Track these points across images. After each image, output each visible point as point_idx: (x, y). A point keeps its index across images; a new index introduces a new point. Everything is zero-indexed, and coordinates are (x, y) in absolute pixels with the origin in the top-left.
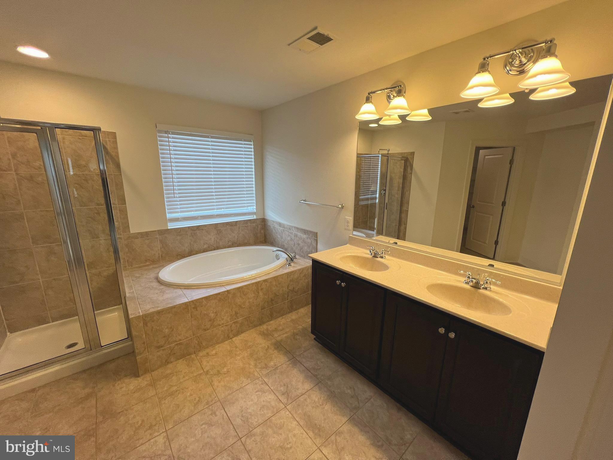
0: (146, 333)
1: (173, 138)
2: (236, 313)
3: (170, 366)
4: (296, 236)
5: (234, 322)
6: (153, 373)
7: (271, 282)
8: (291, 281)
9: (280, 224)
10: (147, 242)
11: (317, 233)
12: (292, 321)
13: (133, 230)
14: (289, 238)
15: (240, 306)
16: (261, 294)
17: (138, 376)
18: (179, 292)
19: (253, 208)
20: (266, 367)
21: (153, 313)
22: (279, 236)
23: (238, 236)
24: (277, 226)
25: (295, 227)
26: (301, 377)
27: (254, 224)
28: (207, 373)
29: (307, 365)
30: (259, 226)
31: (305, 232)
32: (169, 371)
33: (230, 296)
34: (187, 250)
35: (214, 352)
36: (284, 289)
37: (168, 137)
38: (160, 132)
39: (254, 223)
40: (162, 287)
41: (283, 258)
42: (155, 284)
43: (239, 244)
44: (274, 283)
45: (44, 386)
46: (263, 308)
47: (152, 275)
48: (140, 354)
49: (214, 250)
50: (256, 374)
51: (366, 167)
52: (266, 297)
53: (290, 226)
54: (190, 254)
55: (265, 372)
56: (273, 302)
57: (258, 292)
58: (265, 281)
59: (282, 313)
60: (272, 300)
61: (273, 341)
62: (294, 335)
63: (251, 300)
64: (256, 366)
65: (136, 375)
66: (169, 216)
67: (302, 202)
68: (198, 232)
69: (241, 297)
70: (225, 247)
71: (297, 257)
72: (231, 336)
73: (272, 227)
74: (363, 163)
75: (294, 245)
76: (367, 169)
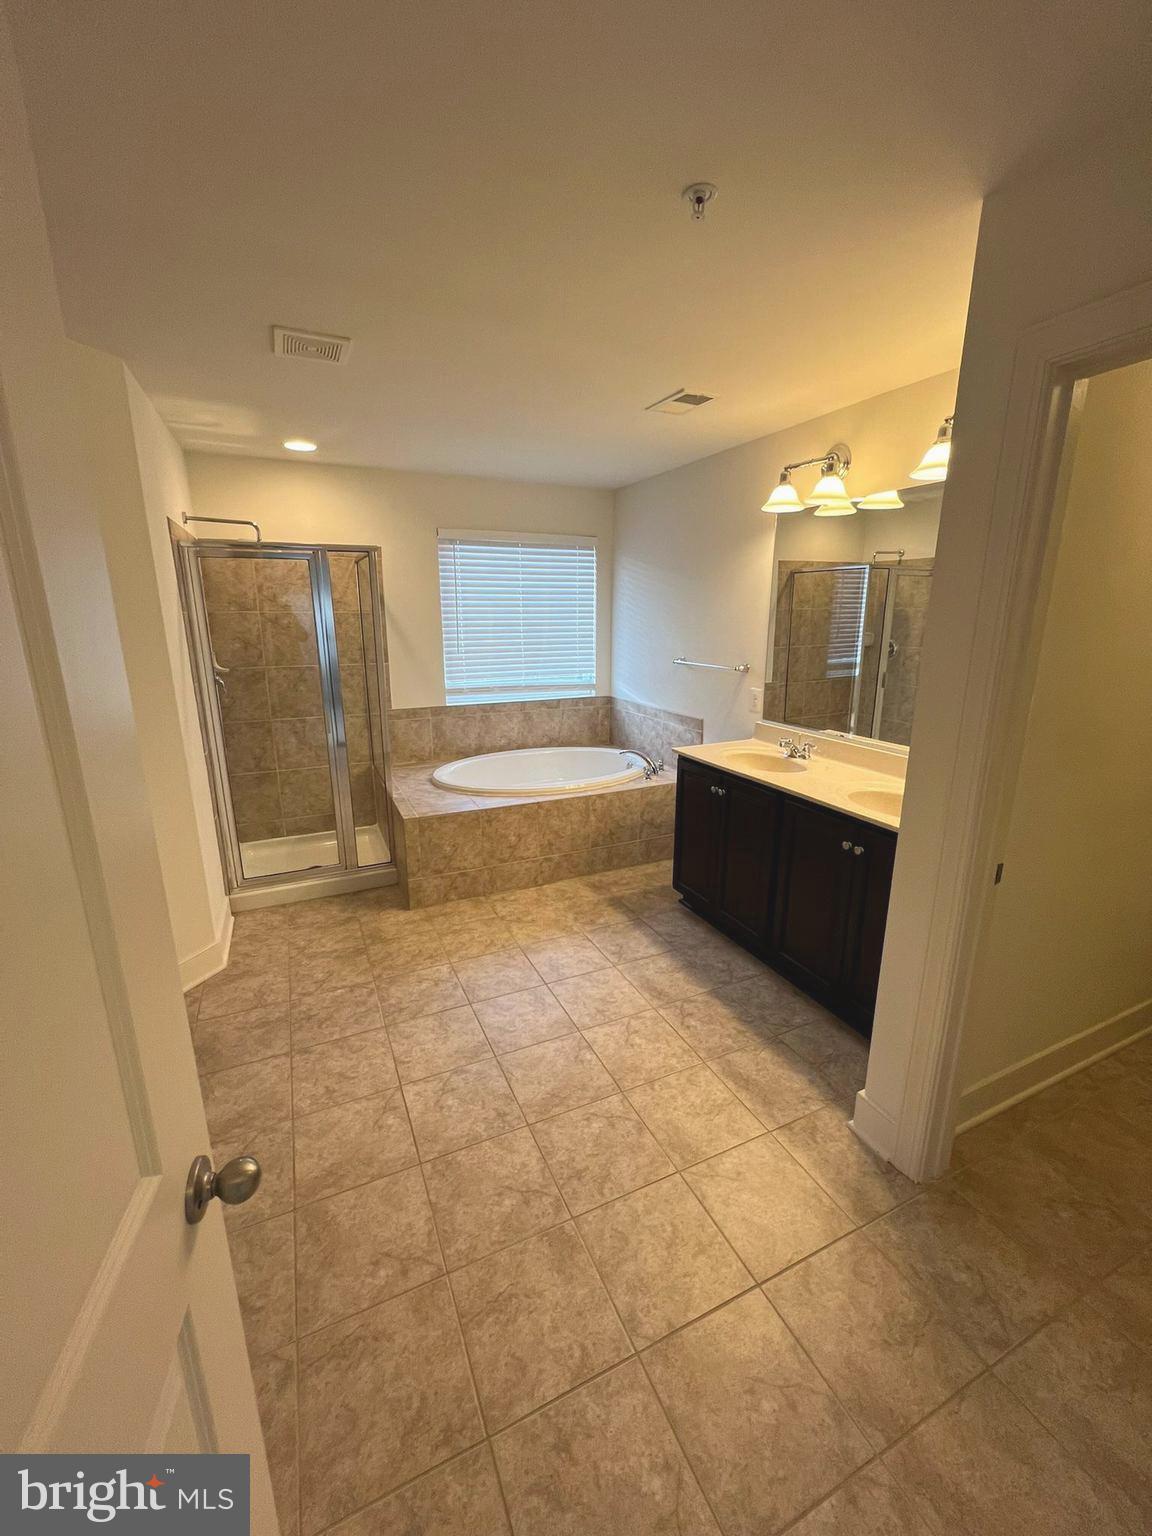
0: (421, 845)
1: (461, 550)
2: (550, 844)
3: (450, 904)
4: (666, 728)
5: (546, 859)
6: (427, 909)
7: (611, 801)
8: (647, 804)
9: (638, 707)
10: (415, 725)
11: (702, 721)
12: (646, 875)
13: (397, 704)
14: (653, 733)
15: (556, 833)
16: (592, 818)
17: (409, 909)
18: (465, 798)
19: (591, 676)
20: (592, 922)
21: (432, 818)
22: (636, 731)
23: (560, 728)
24: (632, 710)
25: (665, 712)
26: (645, 941)
27: (592, 708)
28: (503, 918)
29: (660, 929)
30: (601, 712)
31: (682, 719)
32: (449, 910)
33: (542, 812)
34: (473, 746)
35: (513, 898)
36: (635, 817)
37: (454, 550)
38: (442, 541)
39: (591, 704)
40: (440, 791)
41: (638, 766)
42: (429, 787)
43: (562, 742)
44: (617, 803)
45: (295, 903)
46: (595, 845)
47: (423, 776)
48: (414, 875)
49: (518, 748)
50: (575, 929)
51: (846, 593)
52: (602, 825)
53: (656, 709)
54: (479, 751)
55: (588, 928)
56: (614, 837)
57: (588, 816)
58: (601, 796)
59: (628, 860)
60: (612, 834)
61: (608, 896)
62: (645, 893)
63: (575, 826)
64: (576, 919)
65: (406, 907)
66: (448, 684)
67: (679, 661)
68: (492, 715)
69: (558, 816)
70: (535, 746)
71: (665, 767)
72: (540, 882)
73: (624, 714)
74: (838, 583)
75: (662, 746)
76: (847, 598)
